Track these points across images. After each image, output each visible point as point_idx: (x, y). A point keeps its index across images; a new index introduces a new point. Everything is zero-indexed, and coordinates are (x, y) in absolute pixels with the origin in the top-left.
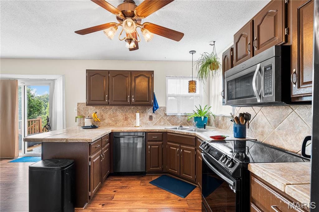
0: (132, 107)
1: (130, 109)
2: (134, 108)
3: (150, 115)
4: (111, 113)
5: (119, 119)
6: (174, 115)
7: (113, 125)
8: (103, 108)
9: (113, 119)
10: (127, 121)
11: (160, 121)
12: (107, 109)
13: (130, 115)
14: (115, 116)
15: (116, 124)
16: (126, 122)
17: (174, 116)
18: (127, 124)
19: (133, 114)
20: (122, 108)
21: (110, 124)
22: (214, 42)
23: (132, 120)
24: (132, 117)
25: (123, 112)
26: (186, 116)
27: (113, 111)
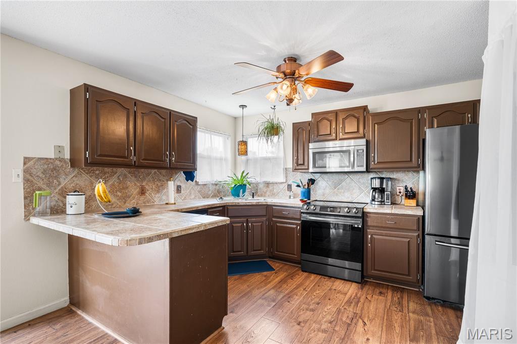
0: (153, 171)
1: (148, 174)
2: (155, 173)
3: (178, 184)
4: (116, 183)
5: (130, 194)
6: (204, 183)
7: (118, 206)
8: (97, 172)
9: (119, 194)
10: (144, 196)
11: (190, 194)
12: (105, 173)
13: (149, 186)
14: (123, 188)
15: (125, 203)
16: (142, 198)
17: (205, 185)
18: (144, 203)
19: (154, 184)
20: (137, 173)
21: (112, 205)
22: (275, 106)
23: (152, 194)
24: (152, 189)
25: (138, 181)
26: (216, 185)
27: (119, 179)
